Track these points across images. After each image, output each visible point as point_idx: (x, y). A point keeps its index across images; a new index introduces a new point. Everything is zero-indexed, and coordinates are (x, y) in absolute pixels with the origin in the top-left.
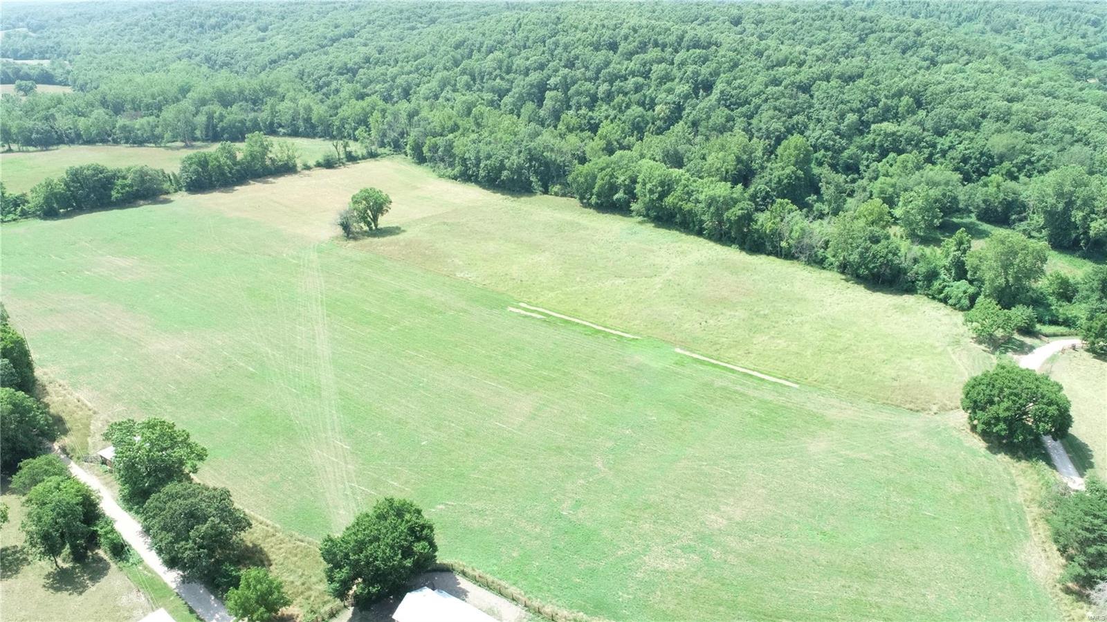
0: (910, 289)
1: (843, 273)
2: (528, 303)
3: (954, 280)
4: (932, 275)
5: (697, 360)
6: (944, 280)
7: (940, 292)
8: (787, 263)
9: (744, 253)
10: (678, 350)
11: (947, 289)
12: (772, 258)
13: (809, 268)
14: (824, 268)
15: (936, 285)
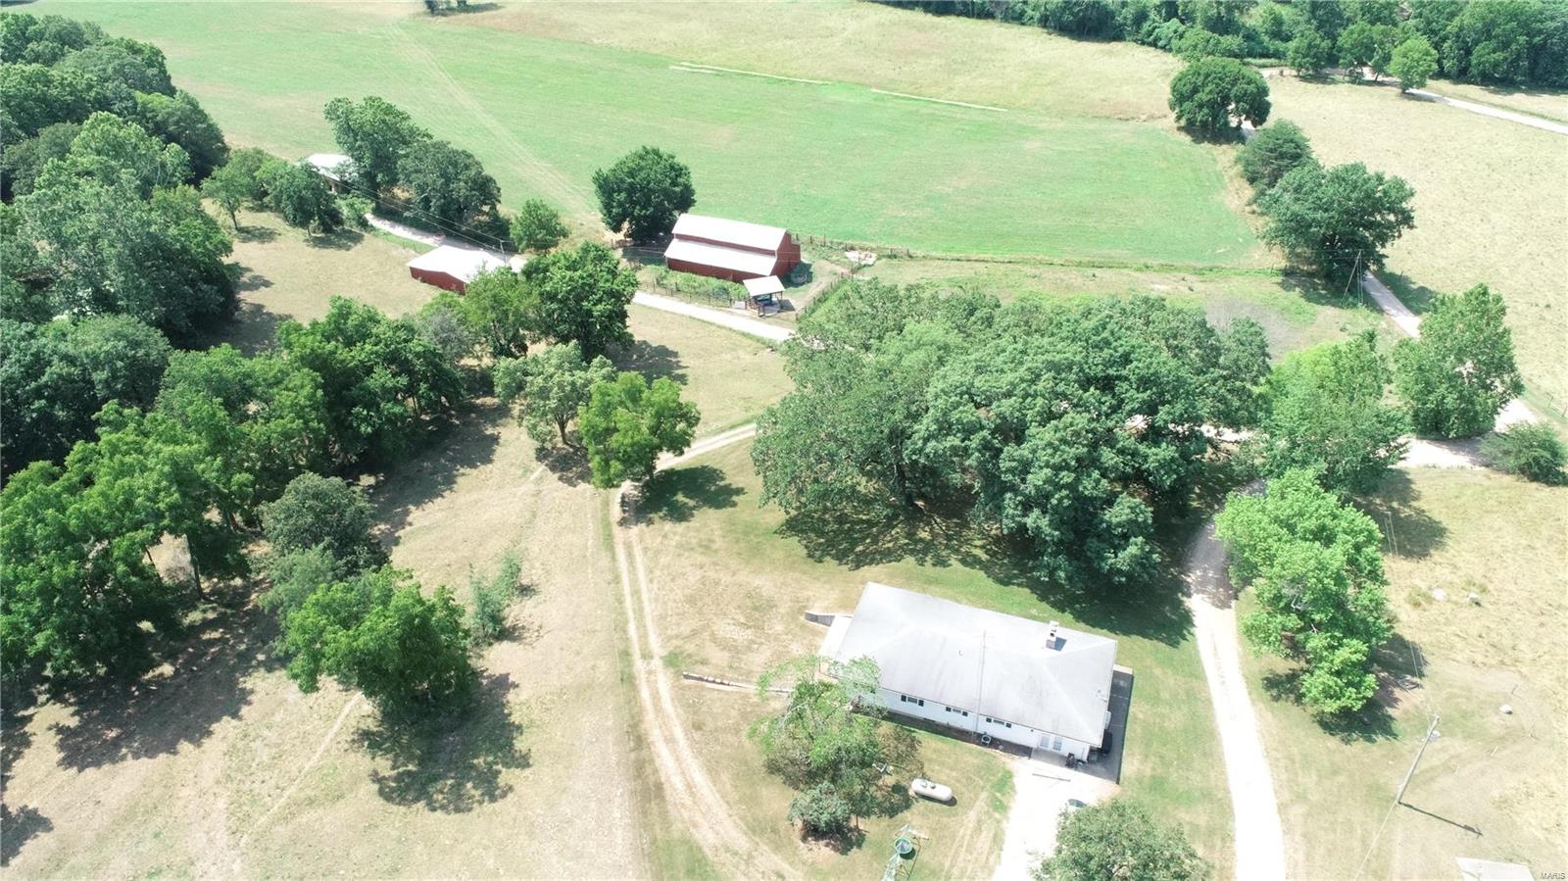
0: (1117, 35)
1: (1045, 27)
2: (692, 62)
3: (1165, 21)
4: (1141, 17)
5: (897, 97)
6: (1154, 21)
7: (1150, 34)
8: (981, 22)
9: (930, 15)
10: (874, 90)
11: (1157, 30)
12: (962, 19)
13: (1007, 25)
14: (1023, 24)
15: (1146, 26)
